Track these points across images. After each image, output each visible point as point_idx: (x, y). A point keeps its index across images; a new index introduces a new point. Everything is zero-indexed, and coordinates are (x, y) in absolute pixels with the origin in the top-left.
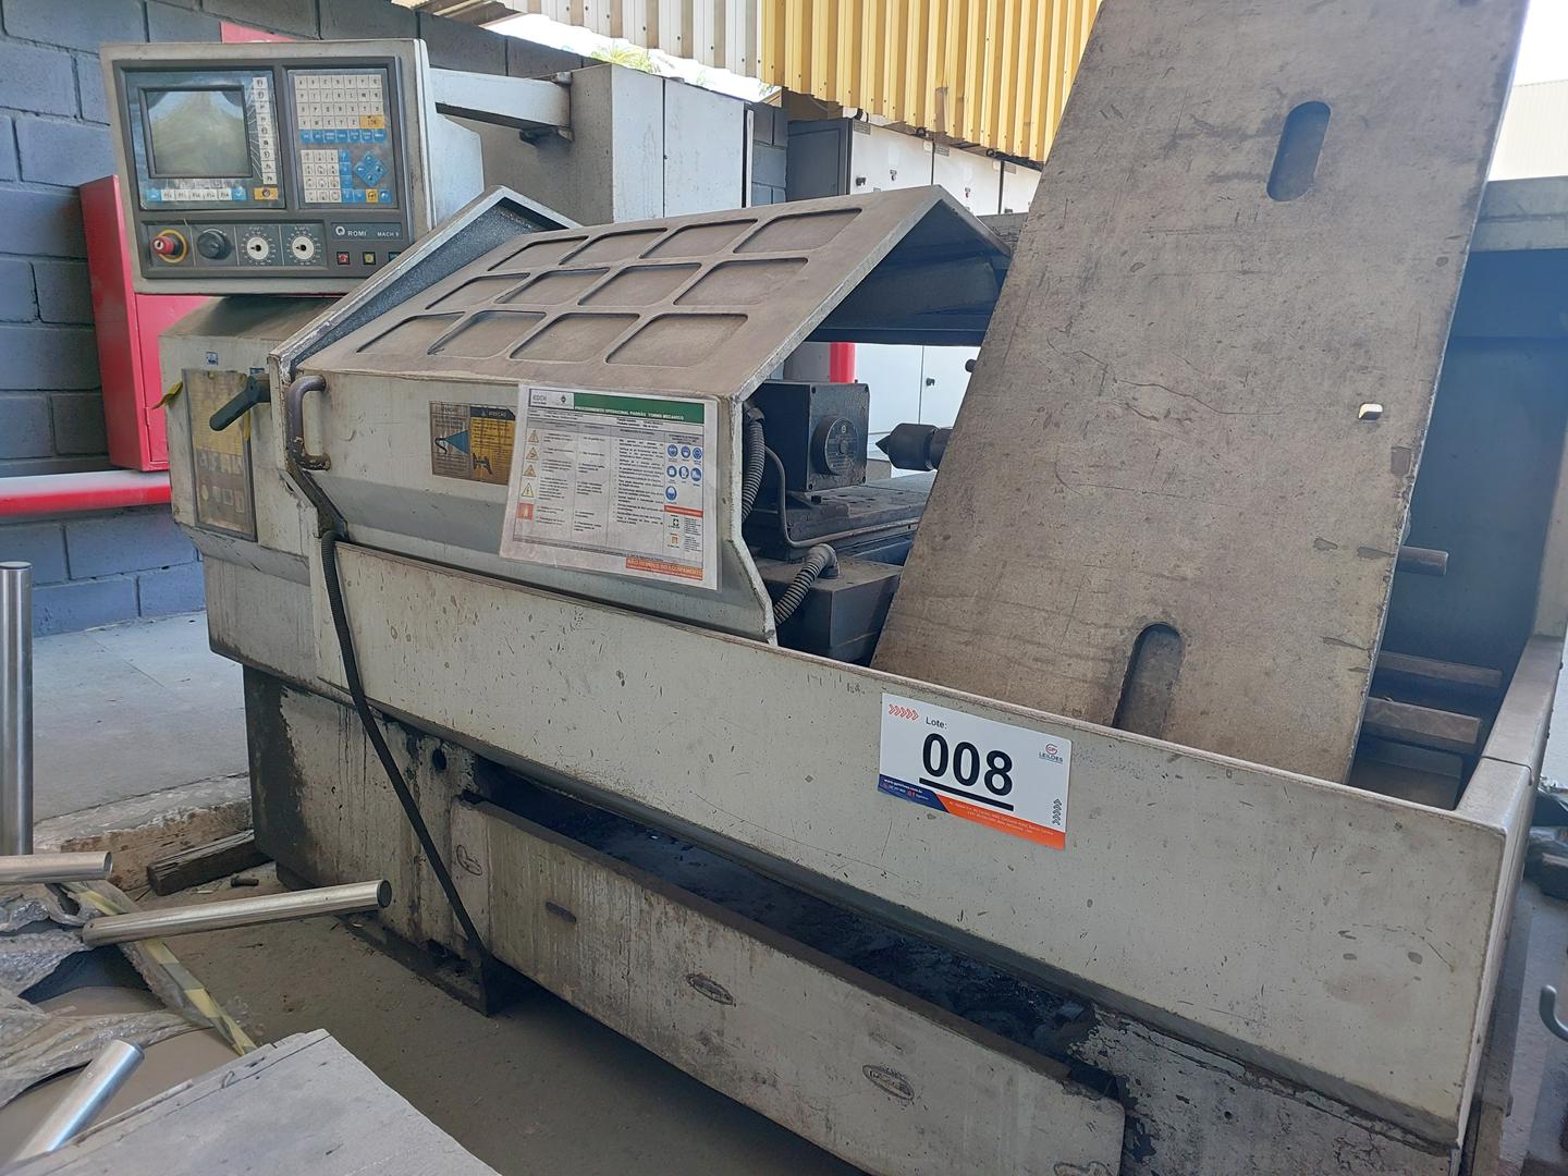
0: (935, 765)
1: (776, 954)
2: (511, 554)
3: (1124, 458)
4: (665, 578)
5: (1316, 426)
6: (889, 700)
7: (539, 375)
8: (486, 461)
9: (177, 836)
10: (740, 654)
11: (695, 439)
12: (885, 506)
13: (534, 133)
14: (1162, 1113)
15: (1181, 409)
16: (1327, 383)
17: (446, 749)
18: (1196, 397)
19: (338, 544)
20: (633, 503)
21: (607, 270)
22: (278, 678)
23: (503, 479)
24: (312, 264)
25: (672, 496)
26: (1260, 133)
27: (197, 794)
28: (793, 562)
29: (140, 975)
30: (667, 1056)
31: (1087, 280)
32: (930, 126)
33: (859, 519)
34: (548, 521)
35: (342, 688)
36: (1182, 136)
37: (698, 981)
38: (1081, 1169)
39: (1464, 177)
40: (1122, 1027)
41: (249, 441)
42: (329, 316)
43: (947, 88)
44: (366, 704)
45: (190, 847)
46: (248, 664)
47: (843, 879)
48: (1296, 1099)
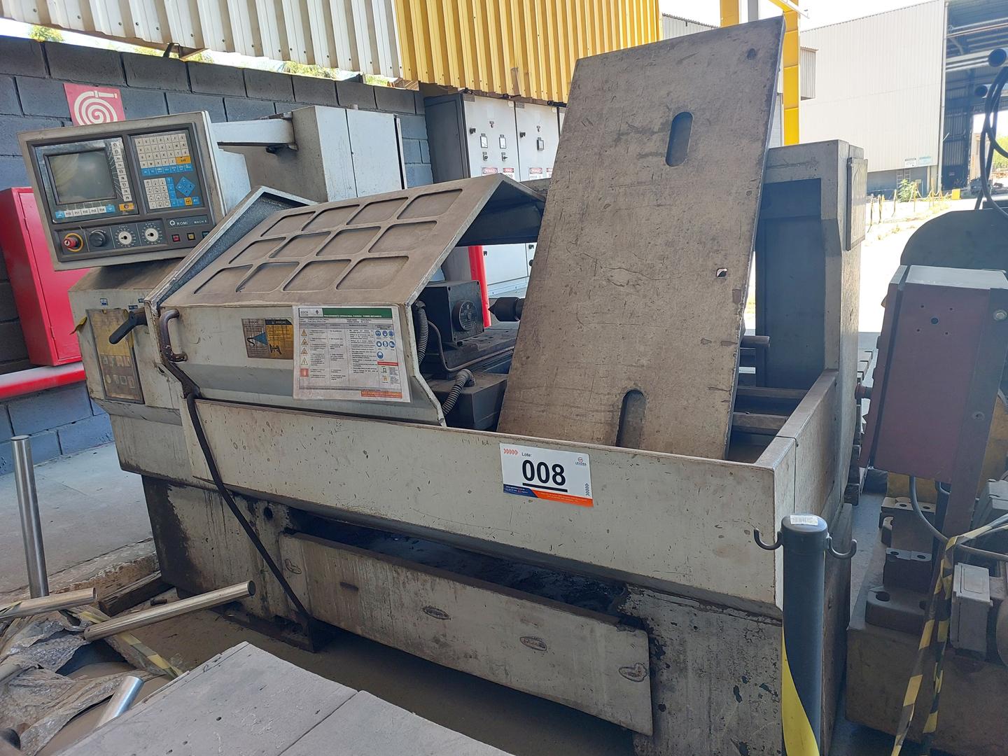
0: (529, 475)
1: (468, 588)
2: (300, 397)
3: (609, 308)
4: (383, 399)
5: (697, 282)
6: (503, 446)
7: (301, 300)
8: (278, 347)
9: (114, 581)
10: (426, 433)
11: (389, 327)
12: (499, 341)
13: (273, 149)
14: (666, 633)
15: (634, 279)
16: (701, 260)
17: (271, 506)
18: (641, 272)
19: (196, 400)
20: (360, 362)
21: (329, 233)
22: (165, 480)
23: (290, 356)
24: (158, 243)
25: (381, 357)
26: (661, 130)
27: (122, 555)
28: (451, 379)
29: (120, 654)
30: (418, 654)
31: (583, 215)
32: (510, 92)
33: (484, 351)
34: (317, 376)
35: (208, 481)
36: (623, 134)
37: (429, 610)
38: (631, 668)
39: (756, 150)
40: (641, 593)
41: (133, 348)
42: (175, 273)
43: (517, 68)
44: (225, 489)
45: (122, 587)
46: (145, 474)
47: (493, 540)
48: (725, 614)
